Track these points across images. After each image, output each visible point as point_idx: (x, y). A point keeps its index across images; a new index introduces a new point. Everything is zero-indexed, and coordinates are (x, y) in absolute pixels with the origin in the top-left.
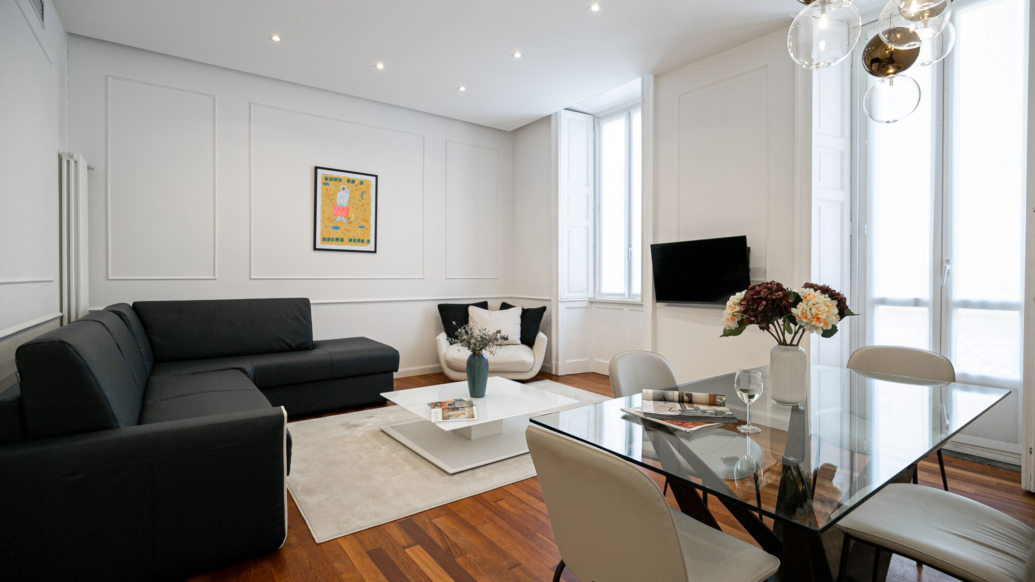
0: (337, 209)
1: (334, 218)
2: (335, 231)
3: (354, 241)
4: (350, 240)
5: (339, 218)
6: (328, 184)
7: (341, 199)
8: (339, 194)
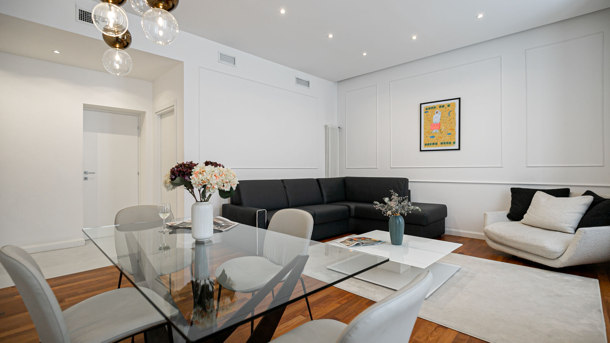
0: (433, 125)
1: (431, 131)
2: (432, 139)
3: (444, 143)
4: (442, 143)
5: (435, 131)
6: (428, 112)
7: (435, 119)
8: (435, 116)
